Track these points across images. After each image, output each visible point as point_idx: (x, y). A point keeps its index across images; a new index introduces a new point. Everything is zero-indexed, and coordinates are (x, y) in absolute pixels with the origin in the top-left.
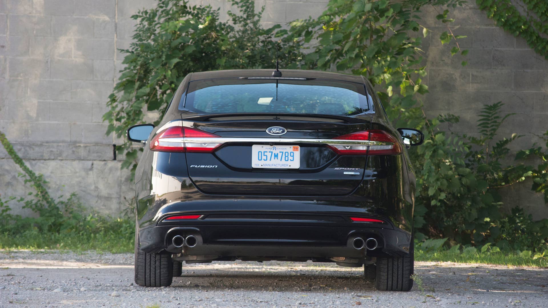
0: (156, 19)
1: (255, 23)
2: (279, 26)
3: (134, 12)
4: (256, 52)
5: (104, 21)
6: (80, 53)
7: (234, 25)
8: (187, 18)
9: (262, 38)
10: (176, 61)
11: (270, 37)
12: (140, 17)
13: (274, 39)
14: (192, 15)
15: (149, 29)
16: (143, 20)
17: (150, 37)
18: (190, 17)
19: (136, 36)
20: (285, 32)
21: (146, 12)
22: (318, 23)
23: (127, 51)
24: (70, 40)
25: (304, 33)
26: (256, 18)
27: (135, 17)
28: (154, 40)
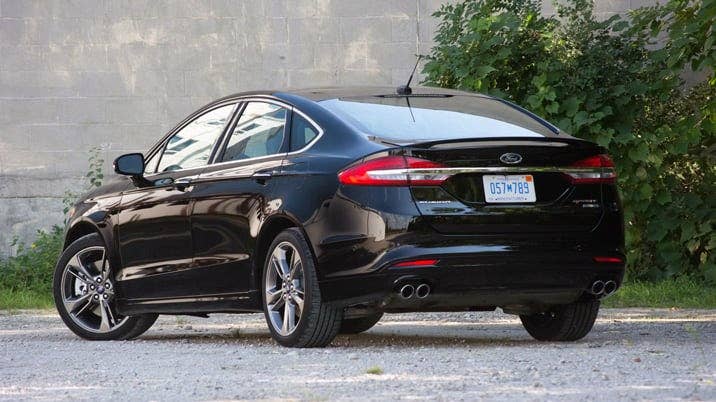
0: (463, 15)
1: (587, 15)
2: (617, 17)
3: (438, 8)
4: (587, 51)
5: (403, 21)
6: (375, 61)
7: (559, 19)
8: (501, 11)
9: (596, 33)
11: (607, 32)
12: (444, 13)
13: (611, 33)
14: (508, 9)
15: (454, 29)
16: (446, 18)
17: (455, 39)
18: (506, 11)
19: (438, 38)
20: (625, 24)
21: (451, 8)
22: (668, 10)
23: (428, 57)
24: (362, 47)
25: (650, 24)
26: (588, 8)
27: (438, 14)
28: (460, 42)
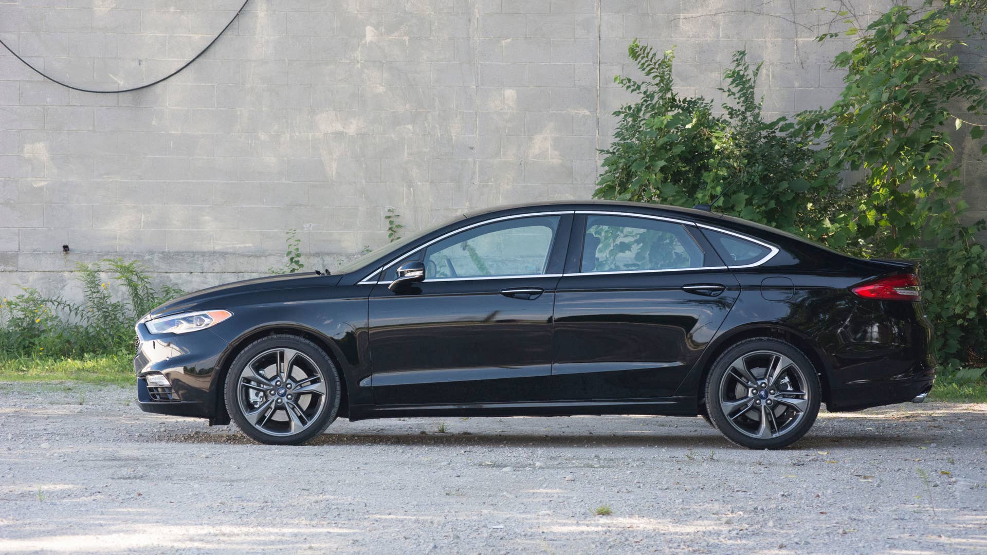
0: (641, 114)
1: (756, 117)
2: (784, 119)
3: (617, 108)
4: (756, 150)
5: (584, 116)
6: (557, 153)
7: (730, 120)
8: (676, 112)
9: (764, 133)
10: (662, 163)
11: (774, 132)
12: (623, 113)
13: (779, 134)
14: (683, 109)
15: (633, 126)
16: (626, 116)
17: (634, 135)
18: (680, 111)
19: (618, 135)
20: (791, 125)
21: (630, 108)
22: (830, 116)
23: (608, 152)
24: (546, 139)
25: (813, 127)
26: (757, 111)
27: (617, 113)
28: (638, 139)
